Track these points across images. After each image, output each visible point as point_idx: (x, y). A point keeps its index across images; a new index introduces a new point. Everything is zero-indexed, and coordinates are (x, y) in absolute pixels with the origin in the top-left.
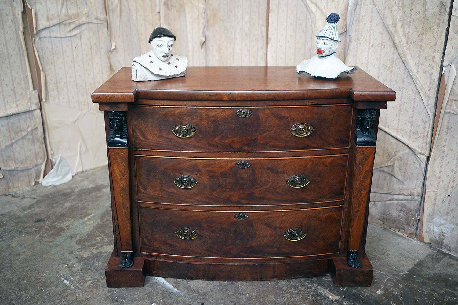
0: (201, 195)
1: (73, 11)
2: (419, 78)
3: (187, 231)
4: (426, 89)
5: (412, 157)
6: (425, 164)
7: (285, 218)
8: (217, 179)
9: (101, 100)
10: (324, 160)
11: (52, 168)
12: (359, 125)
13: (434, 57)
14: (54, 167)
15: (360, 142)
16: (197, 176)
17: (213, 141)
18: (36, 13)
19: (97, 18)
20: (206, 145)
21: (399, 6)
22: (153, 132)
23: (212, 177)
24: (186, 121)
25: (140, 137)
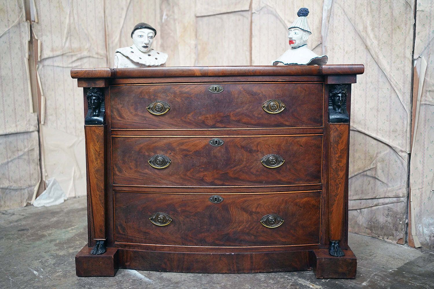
0: (175, 176)
1: (75, 45)
2: (392, 75)
3: (161, 216)
4: (401, 86)
5: (394, 156)
6: (407, 161)
7: (261, 202)
8: (191, 158)
9: (80, 75)
10: (298, 139)
11: (45, 189)
12: (331, 103)
13: (404, 53)
14: (47, 189)
15: (333, 119)
16: (171, 155)
17: (187, 118)
18: (41, 44)
19: (97, 53)
20: (180, 123)
21: (368, 12)
22: (129, 111)
23: (186, 156)
24: (160, 97)
25: (116, 116)
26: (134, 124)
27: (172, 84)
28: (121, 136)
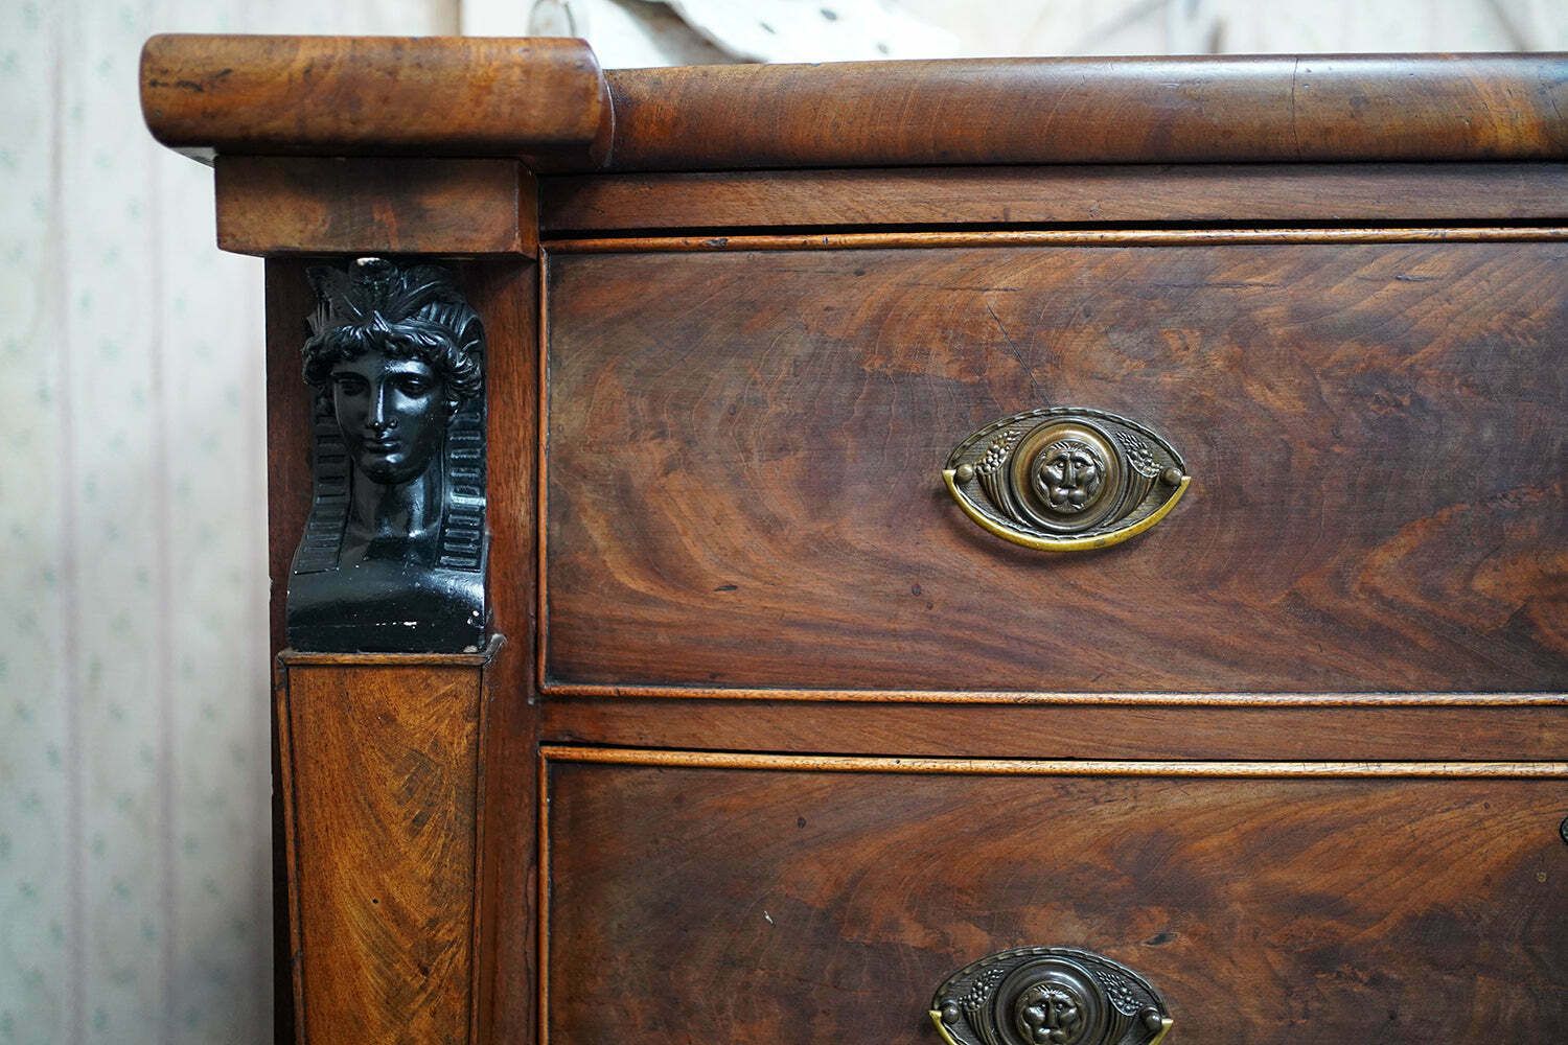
8: (1376, 981)
9: (248, 114)
16: (1172, 955)
17: (1355, 587)
20: (1281, 631)
22: (742, 507)
23: (1321, 960)
24: (1087, 374)
25: (608, 558)
26: (794, 635)
27: (1214, 234)
28: (644, 756)
